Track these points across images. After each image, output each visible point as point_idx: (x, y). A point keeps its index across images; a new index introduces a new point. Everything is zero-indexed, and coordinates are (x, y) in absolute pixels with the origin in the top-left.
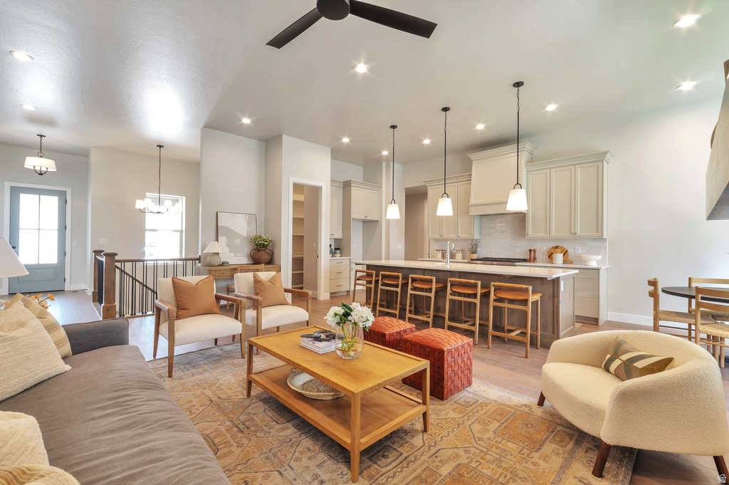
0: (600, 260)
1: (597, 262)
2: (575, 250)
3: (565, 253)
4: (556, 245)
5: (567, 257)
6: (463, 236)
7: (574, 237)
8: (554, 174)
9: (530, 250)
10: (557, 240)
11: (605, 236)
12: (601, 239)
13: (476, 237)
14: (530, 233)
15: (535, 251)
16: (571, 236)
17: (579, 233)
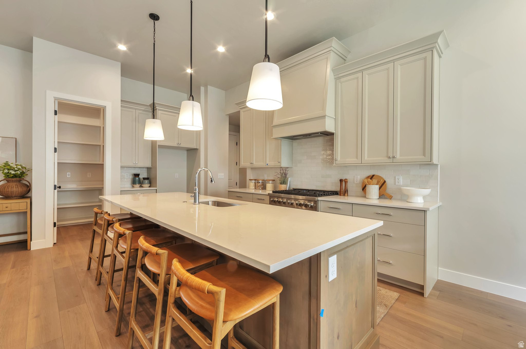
0: (428, 195)
1: (424, 197)
2: (394, 180)
3: (382, 185)
4: (371, 173)
5: (385, 190)
6: (271, 163)
7: (392, 162)
8: (366, 77)
9: (341, 181)
10: (373, 166)
11: (435, 161)
12: (430, 164)
13: (284, 164)
14: (339, 159)
15: (346, 181)
16: (388, 161)
17: (398, 156)
